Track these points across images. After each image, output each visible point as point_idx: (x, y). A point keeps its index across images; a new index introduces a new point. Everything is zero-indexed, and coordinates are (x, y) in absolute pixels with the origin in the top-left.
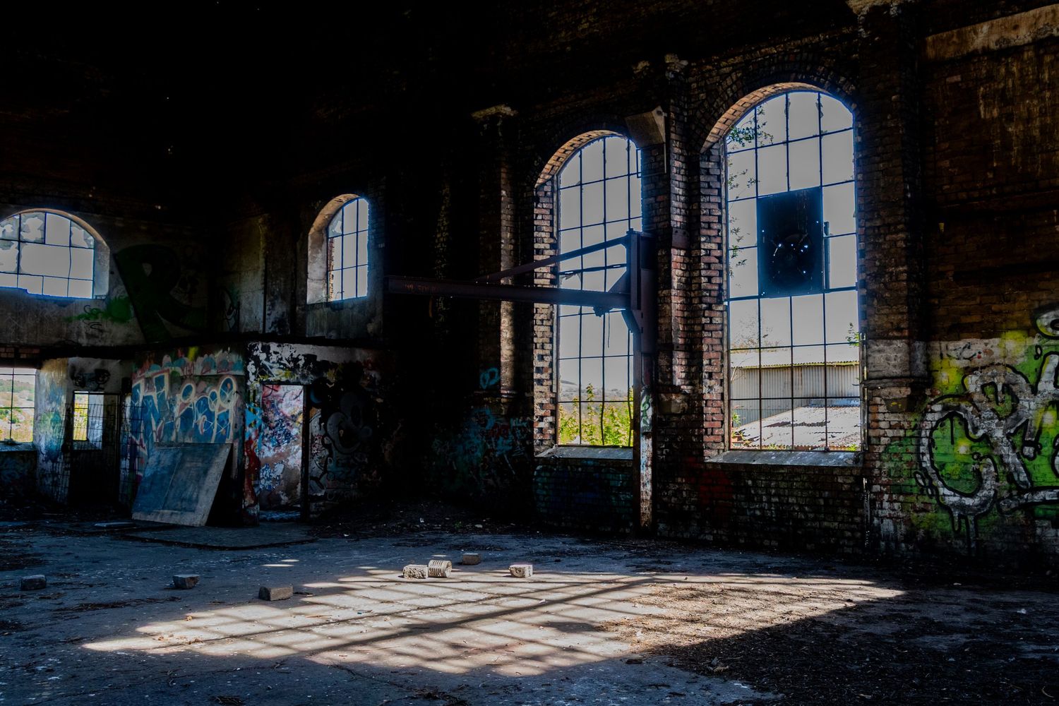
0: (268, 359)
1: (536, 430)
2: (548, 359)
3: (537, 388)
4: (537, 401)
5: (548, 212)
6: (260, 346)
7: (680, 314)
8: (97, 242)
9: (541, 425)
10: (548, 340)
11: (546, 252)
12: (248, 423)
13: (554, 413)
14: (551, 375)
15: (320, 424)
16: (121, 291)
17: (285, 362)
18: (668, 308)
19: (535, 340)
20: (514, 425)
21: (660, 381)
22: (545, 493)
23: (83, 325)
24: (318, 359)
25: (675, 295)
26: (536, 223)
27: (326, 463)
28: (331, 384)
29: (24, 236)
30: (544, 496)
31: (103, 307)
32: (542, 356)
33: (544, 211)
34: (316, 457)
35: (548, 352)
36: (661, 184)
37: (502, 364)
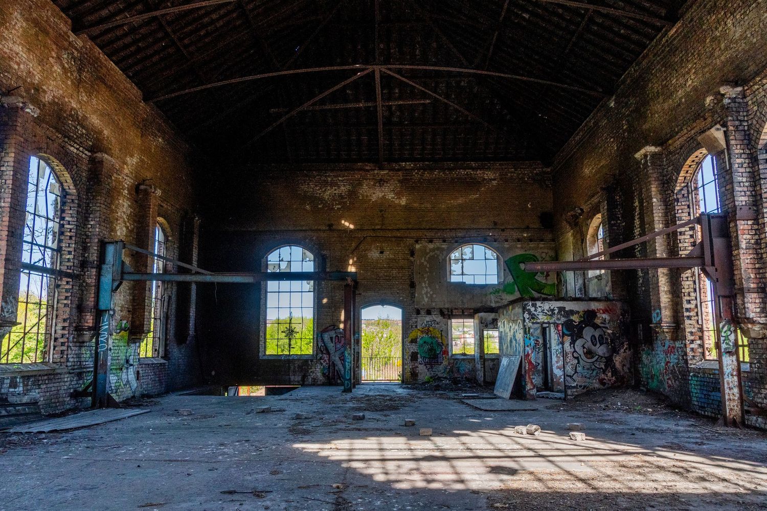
0: (536, 310)
1: (688, 350)
2: (694, 302)
3: (687, 322)
4: (688, 330)
5: (686, 207)
6: (530, 304)
7: (750, 266)
8: (498, 256)
9: (692, 346)
10: (692, 290)
11: (686, 233)
12: (526, 345)
13: (701, 338)
14: (697, 313)
15: (570, 345)
16: (510, 279)
17: (546, 311)
18: (739, 263)
19: (683, 291)
20: (677, 346)
21: (739, 315)
22: (696, 391)
23: (492, 297)
24: (566, 309)
25: (743, 253)
26: (677, 215)
27: (576, 368)
28: (575, 322)
29: (464, 257)
30: (696, 393)
31: (502, 287)
32: (690, 300)
33: (683, 207)
34: (569, 364)
35: (693, 298)
36: (727, 177)
37: (662, 307)
